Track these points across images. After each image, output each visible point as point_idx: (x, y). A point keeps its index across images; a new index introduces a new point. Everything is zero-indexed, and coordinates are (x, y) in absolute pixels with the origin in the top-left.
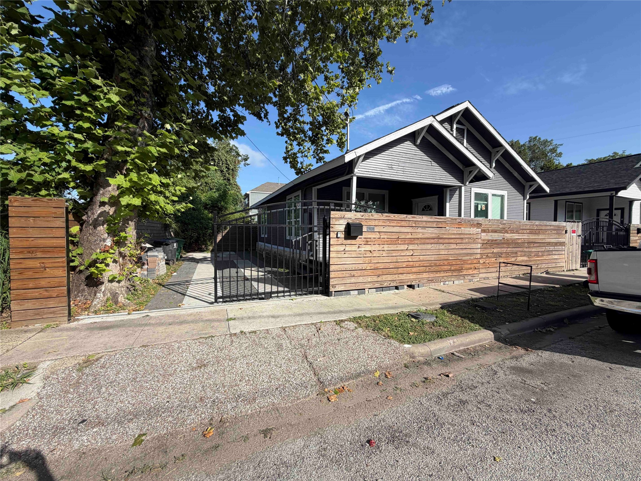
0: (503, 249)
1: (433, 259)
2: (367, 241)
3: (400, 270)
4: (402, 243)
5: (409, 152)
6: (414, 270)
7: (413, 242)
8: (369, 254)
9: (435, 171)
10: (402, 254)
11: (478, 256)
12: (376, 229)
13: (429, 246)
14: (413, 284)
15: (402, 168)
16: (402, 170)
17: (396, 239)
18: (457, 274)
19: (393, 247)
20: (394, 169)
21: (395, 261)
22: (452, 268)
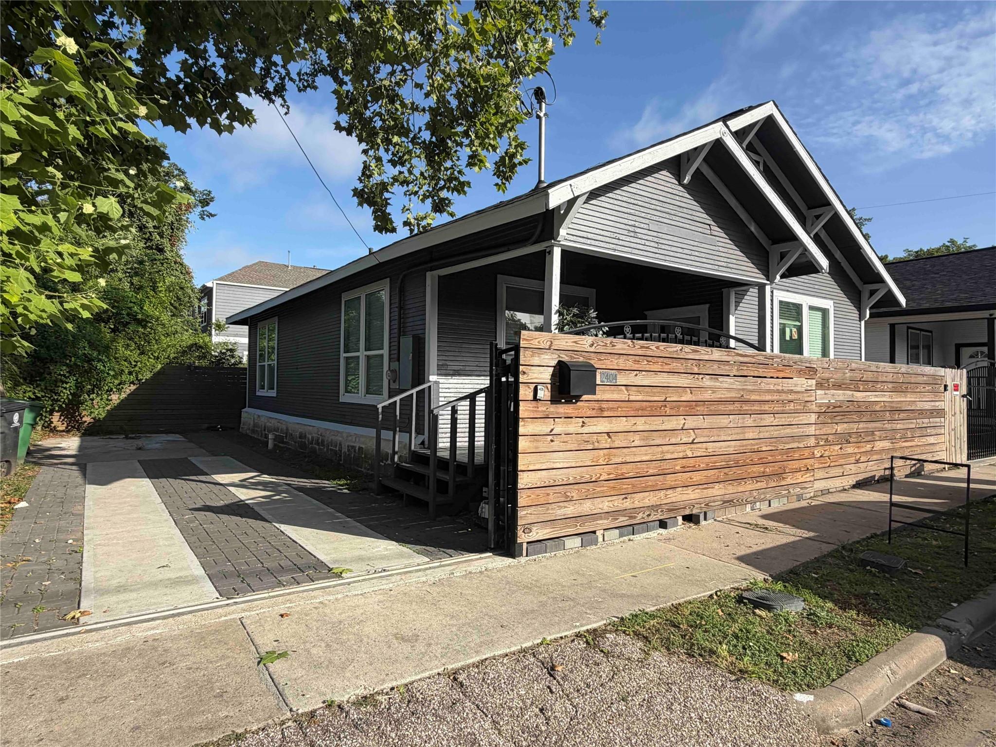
0: (852, 425)
1: (731, 450)
2: (601, 410)
3: (670, 480)
4: (673, 412)
5: (668, 200)
6: (697, 477)
7: (693, 412)
8: (605, 442)
9: (717, 248)
10: (673, 441)
11: (812, 442)
12: (622, 379)
13: (724, 421)
14: (695, 511)
15: (655, 234)
16: (656, 239)
17: (660, 404)
18: (774, 484)
19: (656, 423)
20: (640, 236)
21: (659, 457)
22: (767, 470)
